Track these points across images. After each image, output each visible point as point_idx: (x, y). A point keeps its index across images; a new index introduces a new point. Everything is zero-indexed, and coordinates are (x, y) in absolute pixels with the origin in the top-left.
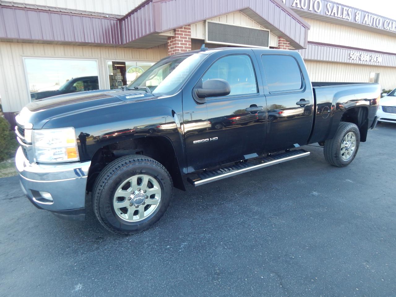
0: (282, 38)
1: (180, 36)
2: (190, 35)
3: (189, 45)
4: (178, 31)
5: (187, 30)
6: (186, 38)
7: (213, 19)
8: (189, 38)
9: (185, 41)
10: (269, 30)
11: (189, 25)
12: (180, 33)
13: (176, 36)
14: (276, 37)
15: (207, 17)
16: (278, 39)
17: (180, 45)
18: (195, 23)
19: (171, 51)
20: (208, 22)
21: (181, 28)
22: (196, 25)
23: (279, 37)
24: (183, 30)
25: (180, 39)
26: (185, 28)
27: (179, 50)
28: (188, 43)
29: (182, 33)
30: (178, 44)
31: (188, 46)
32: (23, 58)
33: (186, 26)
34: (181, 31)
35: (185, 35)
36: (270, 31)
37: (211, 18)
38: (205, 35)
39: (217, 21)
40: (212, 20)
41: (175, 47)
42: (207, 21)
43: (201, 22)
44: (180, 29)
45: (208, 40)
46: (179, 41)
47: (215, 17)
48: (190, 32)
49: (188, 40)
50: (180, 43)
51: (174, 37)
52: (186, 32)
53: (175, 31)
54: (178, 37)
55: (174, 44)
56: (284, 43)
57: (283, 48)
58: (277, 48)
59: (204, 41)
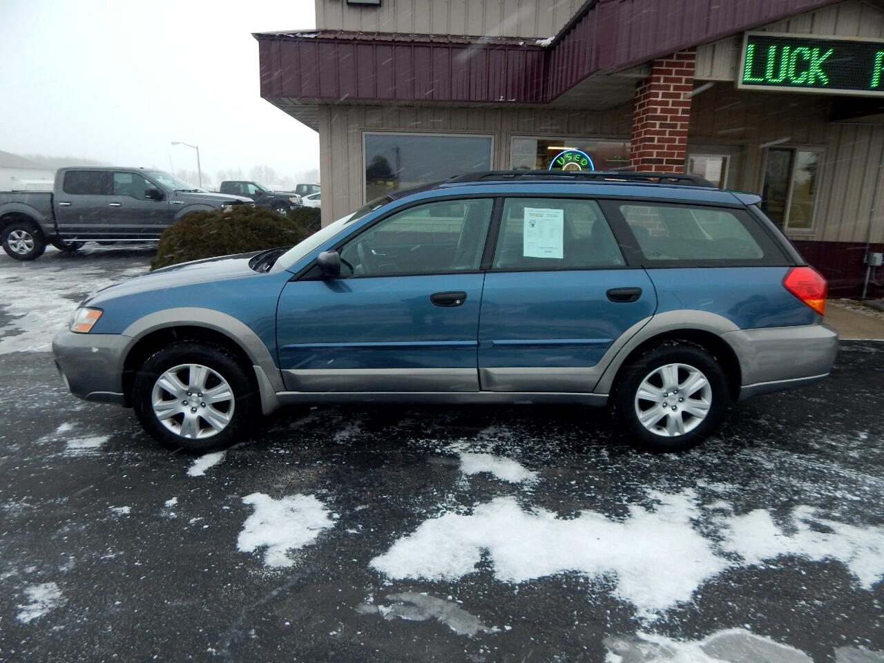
1: (662, 76)
2: (692, 73)
3: (686, 96)
4: (661, 64)
5: (686, 61)
6: (680, 80)
7: (766, 27)
9: (676, 88)
11: (693, 48)
12: (664, 68)
13: (654, 76)
15: (746, 23)
17: (660, 99)
18: (711, 43)
19: (638, 114)
20: (750, 37)
21: (671, 56)
22: (714, 46)
24: (674, 60)
25: (662, 83)
26: (679, 57)
27: (655, 110)
28: (682, 93)
29: (670, 68)
30: (656, 95)
31: (681, 99)
32: (363, 133)
33: (684, 50)
34: (668, 64)
35: (677, 73)
37: (762, 26)
39: (779, 31)
40: (764, 30)
41: (649, 103)
42: (746, 35)
43: (729, 39)
44: (665, 61)
45: (745, 83)
46: (660, 87)
47: (774, 21)
48: (692, 65)
49: (683, 84)
50: (661, 92)
51: (648, 80)
52: (681, 65)
53: (652, 65)
54: (658, 80)
55: (647, 97)
59: (734, 85)
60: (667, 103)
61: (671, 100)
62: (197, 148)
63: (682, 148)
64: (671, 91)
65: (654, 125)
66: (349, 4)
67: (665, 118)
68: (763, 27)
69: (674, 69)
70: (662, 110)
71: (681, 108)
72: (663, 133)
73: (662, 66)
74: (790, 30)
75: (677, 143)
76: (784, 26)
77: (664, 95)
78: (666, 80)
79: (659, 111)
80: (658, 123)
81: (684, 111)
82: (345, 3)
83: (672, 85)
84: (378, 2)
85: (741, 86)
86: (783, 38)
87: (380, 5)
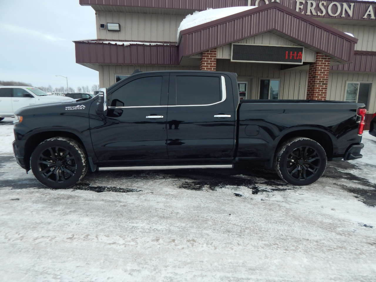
0: (320, 54)
1: (206, 58)
2: (215, 57)
3: (214, 64)
4: (205, 54)
5: (213, 53)
6: (212, 59)
7: (240, 42)
8: (214, 59)
9: (210, 61)
10: (303, 47)
11: (215, 49)
13: (203, 57)
14: (314, 54)
16: (316, 55)
17: (205, 65)
18: (222, 46)
20: (233, 45)
22: (223, 48)
23: (317, 53)
24: (209, 52)
25: (206, 60)
26: (211, 51)
28: (213, 63)
32: (115, 75)
33: (212, 49)
34: (207, 54)
35: (211, 56)
36: (305, 47)
38: (230, 55)
43: (228, 45)
44: (206, 53)
46: (205, 61)
48: (215, 54)
49: (213, 60)
50: (206, 63)
51: (202, 59)
52: (212, 54)
53: (202, 54)
54: (205, 59)
55: (202, 64)
56: (322, 58)
57: (321, 63)
58: (314, 63)
59: (230, 60)
60: (208, 66)
62: (67, 78)
66: (108, 30)
68: (238, 42)
69: (209, 55)
71: (213, 68)
74: (247, 43)
76: (245, 42)
77: (207, 64)
78: (207, 59)
79: (205, 69)
82: (107, 30)
84: (119, 30)
85: (232, 61)
86: (245, 45)
87: (120, 31)
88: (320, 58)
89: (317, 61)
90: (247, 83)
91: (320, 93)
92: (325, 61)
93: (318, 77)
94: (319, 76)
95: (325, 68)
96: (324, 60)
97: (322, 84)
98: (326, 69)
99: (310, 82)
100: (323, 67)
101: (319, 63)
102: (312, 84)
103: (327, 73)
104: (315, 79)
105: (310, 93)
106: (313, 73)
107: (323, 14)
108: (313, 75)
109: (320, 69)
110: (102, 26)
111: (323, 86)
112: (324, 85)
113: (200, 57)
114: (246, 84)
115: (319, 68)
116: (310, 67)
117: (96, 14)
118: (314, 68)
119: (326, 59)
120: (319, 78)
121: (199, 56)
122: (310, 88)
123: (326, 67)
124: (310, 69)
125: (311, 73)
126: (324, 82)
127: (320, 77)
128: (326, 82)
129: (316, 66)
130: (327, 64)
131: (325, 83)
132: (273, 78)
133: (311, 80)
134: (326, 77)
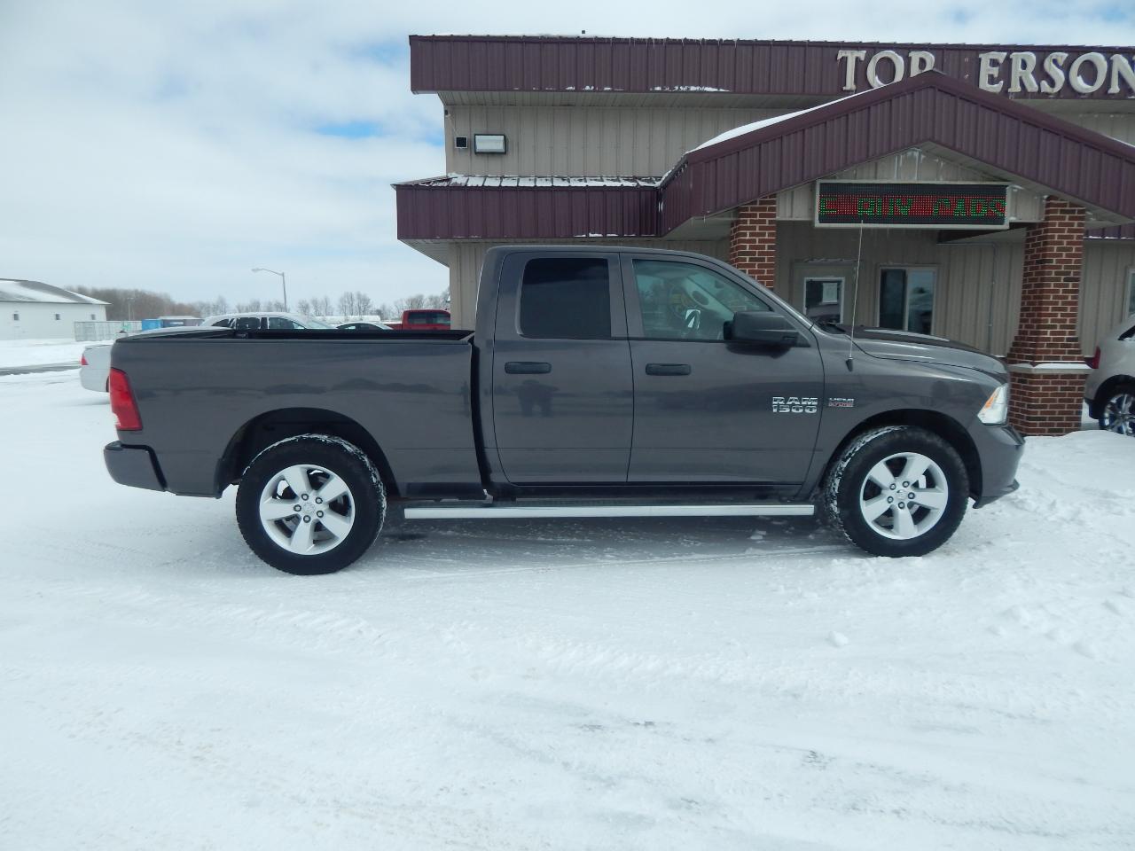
0: (1057, 199)
2: (774, 216)
3: (770, 235)
4: (746, 209)
5: (768, 206)
6: (764, 222)
8: (770, 222)
9: (761, 228)
10: (1007, 184)
11: (774, 195)
12: (749, 212)
13: (742, 219)
16: (1045, 203)
17: (748, 238)
20: (821, 184)
21: (754, 202)
24: (758, 206)
25: (748, 224)
26: (762, 203)
27: (745, 247)
28: (767, 232)
29: (755, 212)
30: (745, 235)
31: (766, 237)
33: (766, 197)
34: (753, 209)
35: (761, 216)
38: (812, 210)
39: (848, 178)
40: (835, 178)
41: (740, 241)
42: (819, 182)
44: (749, 206)
45: (821, 221)
46: (747, 228)
48: (774, 209)
49: (767, 225)
50: (748, 232)
51: (738, 222)
52: (764, 209)
53: (740, 210)
54: (745, 222)
55: (738, 235)
56: (1062, 211)
57: (1060, 224)
58: (1041, 225)
59: (811, 223)
61: (757, 239)
62: (283, 275)
63: (771, 278)
64: (757, 231)
65: (745, 260)
66: (476, 153)
67: (754, 254)
69: (758, 213)
70: (751, 247)
71: (766, 245)
72: (753, 266)
73: (747, 211)
75: (766, 274)
77: (751, 235)
78: (752, 222)
79: (748, 248)
80: (748, 258)
81: (770, 247)
82: (473, 154)
83: (758, 226)
84: (504, 151)
85: (818, 224)
86: (850, 184)
87: (505, 153)
88: (1055, 211)
89: (1047, 219)
90: (843, 279)
91: (1060, 303)
92: (1070, 219)
93: (1051, 261)
94: (1055, 259)
95: (1071, 237)
96: (1067, 216)
97: (1065, 280)
98: (1075, 240)
99: (1030, 274)
100: (1066, 234)
101: (1054, 224)
102: (1035, 280)
103: (1077, 249)
104: (1044, 267)
105: (1029, 303)
106: (1039, 250)
107: (1056, 89)
108: (1038, 256)
109: (1056, 239)
110: (461, 142)
111: (1067, 286)
112: (1071, 283)
113: (732, 219)
114: (839, 282)
115: (1053, 237)
116: (1028, 234)
117: (446, 113)
118: (1040, 238)
119: (1073, 212)
120: (1054, 264)
121: (730, 217)
122: (1030, 292)
123: (1075, 235)
124: (1028, 240)
125: (1032, 251)
126: (1069, 273)
127: (1058, 261)
128: (1075, 273)
129: (1046, 231)
130: (1076, 227)
131: (1072, 276)
132: (917, 264)
133: (1032, 269)
134: (1076, 262)
